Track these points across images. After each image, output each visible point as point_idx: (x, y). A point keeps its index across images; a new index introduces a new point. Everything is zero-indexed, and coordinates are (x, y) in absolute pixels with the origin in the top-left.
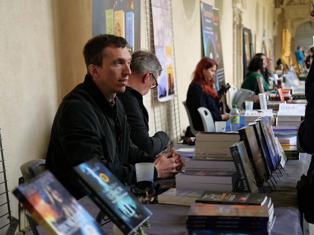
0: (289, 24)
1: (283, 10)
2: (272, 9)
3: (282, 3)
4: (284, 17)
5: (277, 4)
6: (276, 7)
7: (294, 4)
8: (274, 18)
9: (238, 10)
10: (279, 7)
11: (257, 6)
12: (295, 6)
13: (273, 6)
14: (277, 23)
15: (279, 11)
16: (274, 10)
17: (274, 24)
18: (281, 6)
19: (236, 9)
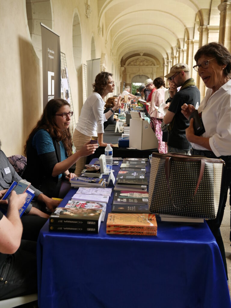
0: (128, 76)
1: (125, 68)
2: (120, 67)
3: (125, 64)
4: (126, 72)
5: (122, 65)
6: (121, 66)
7: (131, 65)
8: (120, 72)
9: (103, 67)
10: (123, 67)
11: (113, 65)
12: (131, 66)
13: (120, 66)
14: (122, 75)
15: (123, 68)
16: (120, 69)
17: (120, 76)
18: (124, 66)
19: (102, 67)
